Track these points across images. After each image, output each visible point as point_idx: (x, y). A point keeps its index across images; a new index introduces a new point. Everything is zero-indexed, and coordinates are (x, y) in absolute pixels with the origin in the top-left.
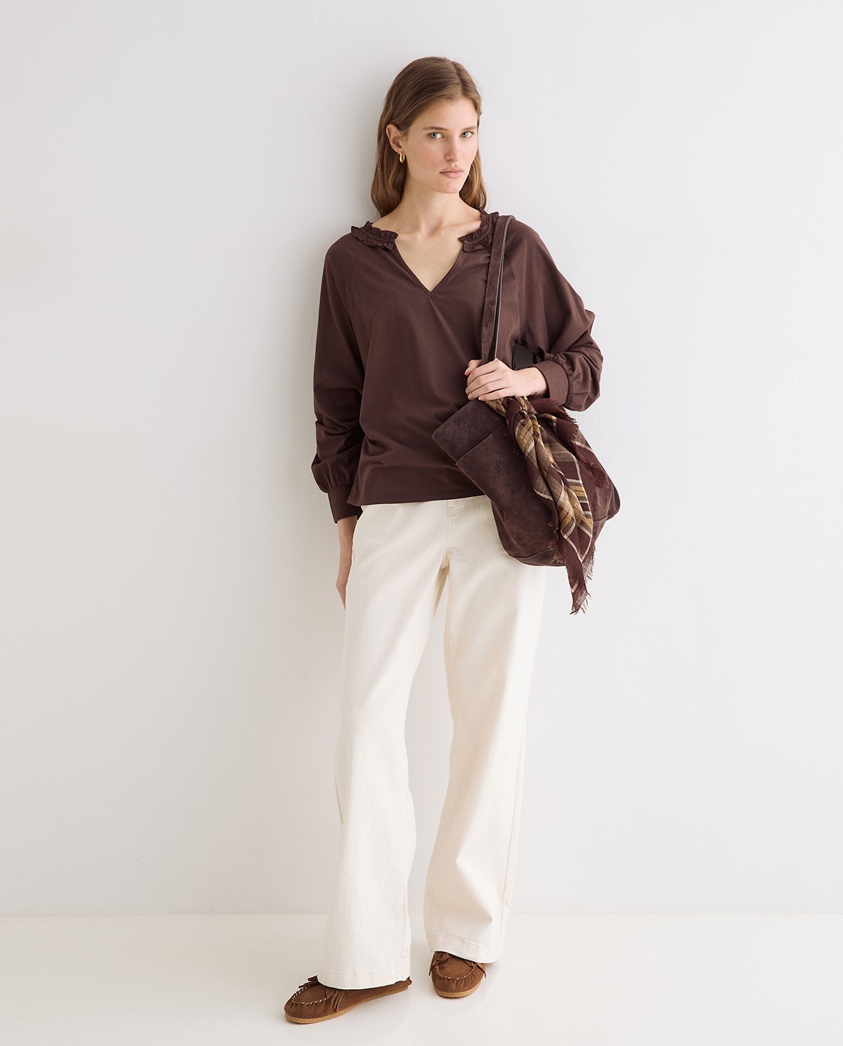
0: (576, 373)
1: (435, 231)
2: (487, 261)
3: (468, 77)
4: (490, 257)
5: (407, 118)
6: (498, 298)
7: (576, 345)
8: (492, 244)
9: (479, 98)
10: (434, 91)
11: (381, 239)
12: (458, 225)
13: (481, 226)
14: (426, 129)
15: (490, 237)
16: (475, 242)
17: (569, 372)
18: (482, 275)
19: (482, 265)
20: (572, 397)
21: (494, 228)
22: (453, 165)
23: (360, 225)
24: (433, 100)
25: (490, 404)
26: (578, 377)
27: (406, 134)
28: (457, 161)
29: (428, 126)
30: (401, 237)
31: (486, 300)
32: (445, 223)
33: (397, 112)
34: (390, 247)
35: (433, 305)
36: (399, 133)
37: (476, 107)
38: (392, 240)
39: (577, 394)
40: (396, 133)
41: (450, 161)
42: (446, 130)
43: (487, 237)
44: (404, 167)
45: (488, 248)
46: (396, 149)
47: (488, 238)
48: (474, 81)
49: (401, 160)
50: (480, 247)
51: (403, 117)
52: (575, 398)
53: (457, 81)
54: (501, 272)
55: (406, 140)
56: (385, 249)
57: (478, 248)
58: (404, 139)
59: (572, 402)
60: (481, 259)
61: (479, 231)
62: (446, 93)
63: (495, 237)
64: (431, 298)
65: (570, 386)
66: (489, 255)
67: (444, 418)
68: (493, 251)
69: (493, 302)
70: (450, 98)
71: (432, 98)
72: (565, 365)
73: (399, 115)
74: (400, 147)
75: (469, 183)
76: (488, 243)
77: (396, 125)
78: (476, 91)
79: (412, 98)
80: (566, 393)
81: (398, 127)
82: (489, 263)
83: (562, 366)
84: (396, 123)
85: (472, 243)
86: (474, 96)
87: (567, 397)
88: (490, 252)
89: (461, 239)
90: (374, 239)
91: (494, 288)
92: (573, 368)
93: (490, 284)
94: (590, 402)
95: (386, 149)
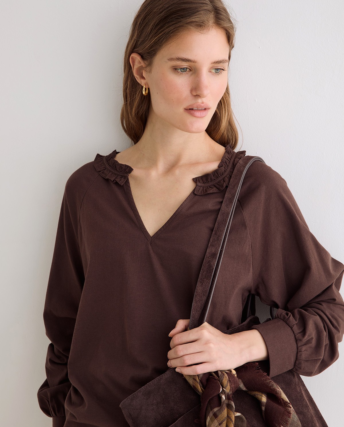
0: (306, 338)
1: (171, 168)
2: (217, 207)
3: (221, 5)
4: (222, 202)
5: (151, 47)
6: (221, 251)
7: (317, 300)
8: (227, 187)
9: (232, 28)
10: (183, 17)
11: (116, 172)
12: (196, 163)
13: (219, 167)
14: (171, 59)
15: (227, 179)
16: (210, 184)
17: (299, 336)
18: (208, 223)
19: (211, 211)
20: (300, 363)
21: (234, 169)
22: (200, 101)
23: (105, 153)
24: (182, 26)
25: (187, 378)
26: (309, 342)
27: (150, 64)
28: (204, 97)
29: (174, 56)
30: (136, 172)
31: (208, 251)
32: (184, 160)
33: (141, 40)
34: (122, 182)
35: (151, 251)
36: (143, 64)
37: (229, 38)
38: (126, 175)
39: (307, 361)
40: (140, 63)
41: (198, 96)
42: (194, 62)
43: (224, 179)
44: (147, 99)
45: (222, 191)
46: (139, 80)
47: (224, 181)
48: (228, 10)
49: (144, 93)
50: (214, 190)
51: (148, 45)
52: (304, 365)
53: (210, 7)
54: (230, 221)
55: (150, 72)
56: (117, 183)
57: (211, 191)
58: (148, 69)
59: (300, 368)
60: (210, 204)
61: (215, 172)
62: (197, 20)
63: (231, 180)
64: (151, 243)
65: (298, 352)
66: (221, 200)
67: (141, 382)
68: (226, 196)
69: (214, 255)
70: (201, 26)
71: (181, 24)
72: (295, 328)
73: (143, 42)
74: (143, 78)
75: (216, 119)
76: (223, 186)
77: (139, 54)
78: (230, 20)
79: (158, 24)
80: (293, 359)
81: (142, 57)
82: (219, 209)
83: (292, 328)
84: (140, 52)
85: (207, 185)
86: (226, 25)
87: (295, 363)
88: (223, 197)
89: (195, 180)
90: (110, 171)
91: (218, 239)
92: (304, 332)
93: (216, 234)
94: (324, 365)
95: (129, 80)
